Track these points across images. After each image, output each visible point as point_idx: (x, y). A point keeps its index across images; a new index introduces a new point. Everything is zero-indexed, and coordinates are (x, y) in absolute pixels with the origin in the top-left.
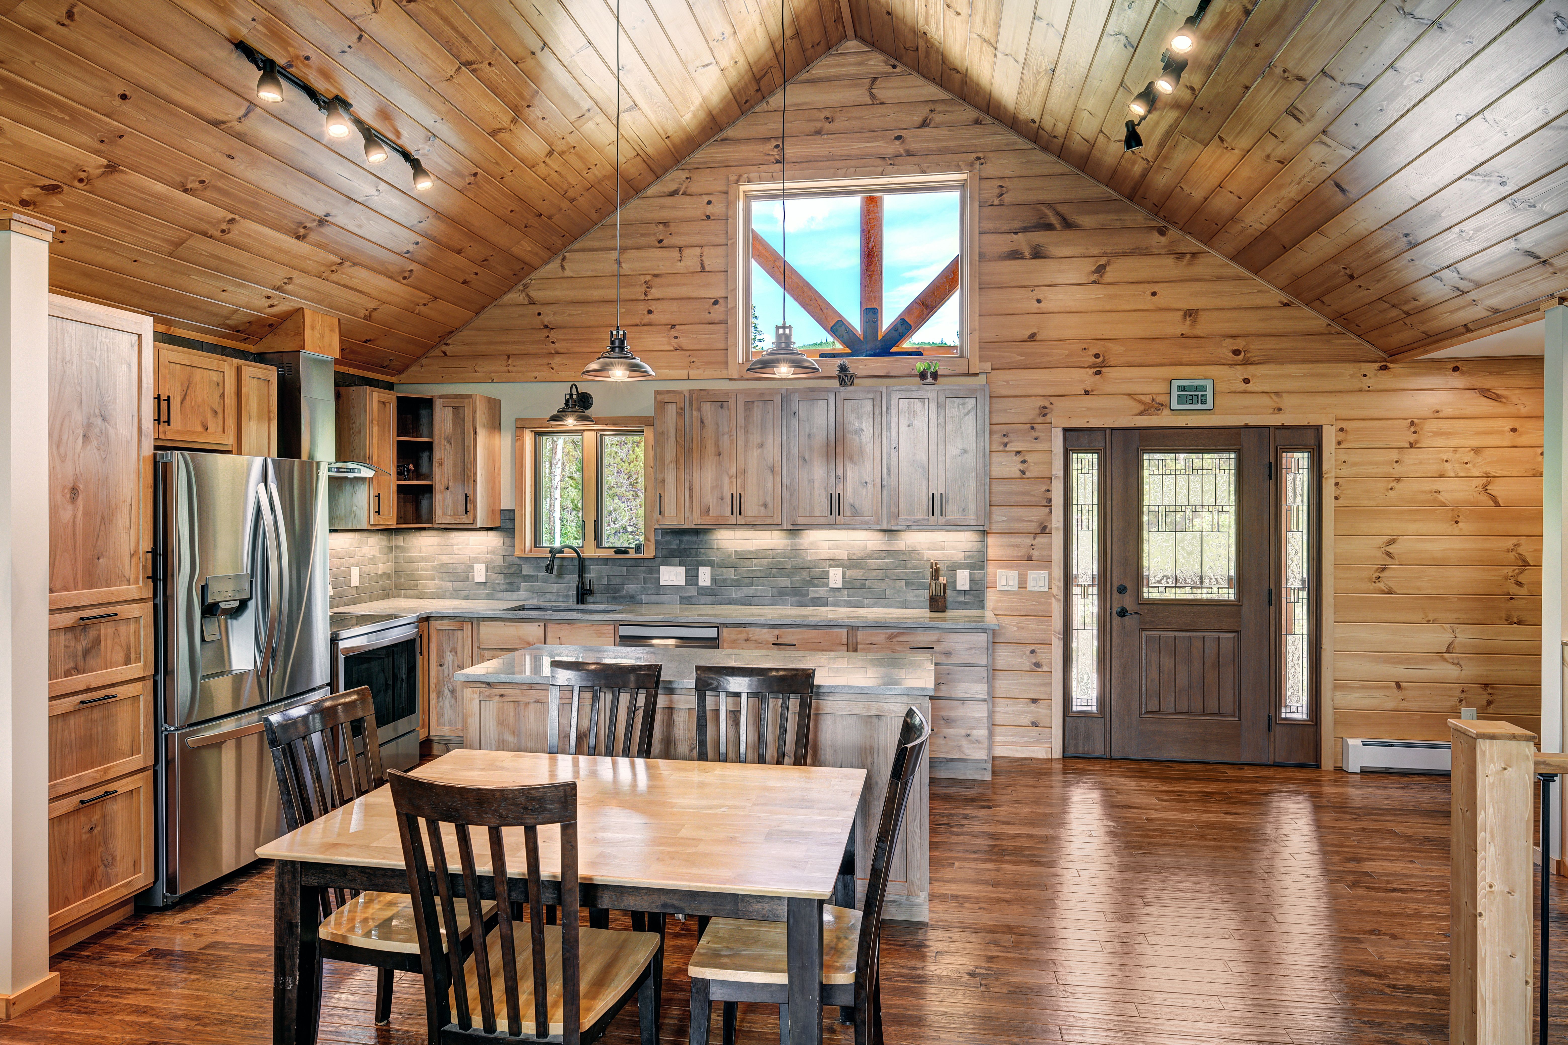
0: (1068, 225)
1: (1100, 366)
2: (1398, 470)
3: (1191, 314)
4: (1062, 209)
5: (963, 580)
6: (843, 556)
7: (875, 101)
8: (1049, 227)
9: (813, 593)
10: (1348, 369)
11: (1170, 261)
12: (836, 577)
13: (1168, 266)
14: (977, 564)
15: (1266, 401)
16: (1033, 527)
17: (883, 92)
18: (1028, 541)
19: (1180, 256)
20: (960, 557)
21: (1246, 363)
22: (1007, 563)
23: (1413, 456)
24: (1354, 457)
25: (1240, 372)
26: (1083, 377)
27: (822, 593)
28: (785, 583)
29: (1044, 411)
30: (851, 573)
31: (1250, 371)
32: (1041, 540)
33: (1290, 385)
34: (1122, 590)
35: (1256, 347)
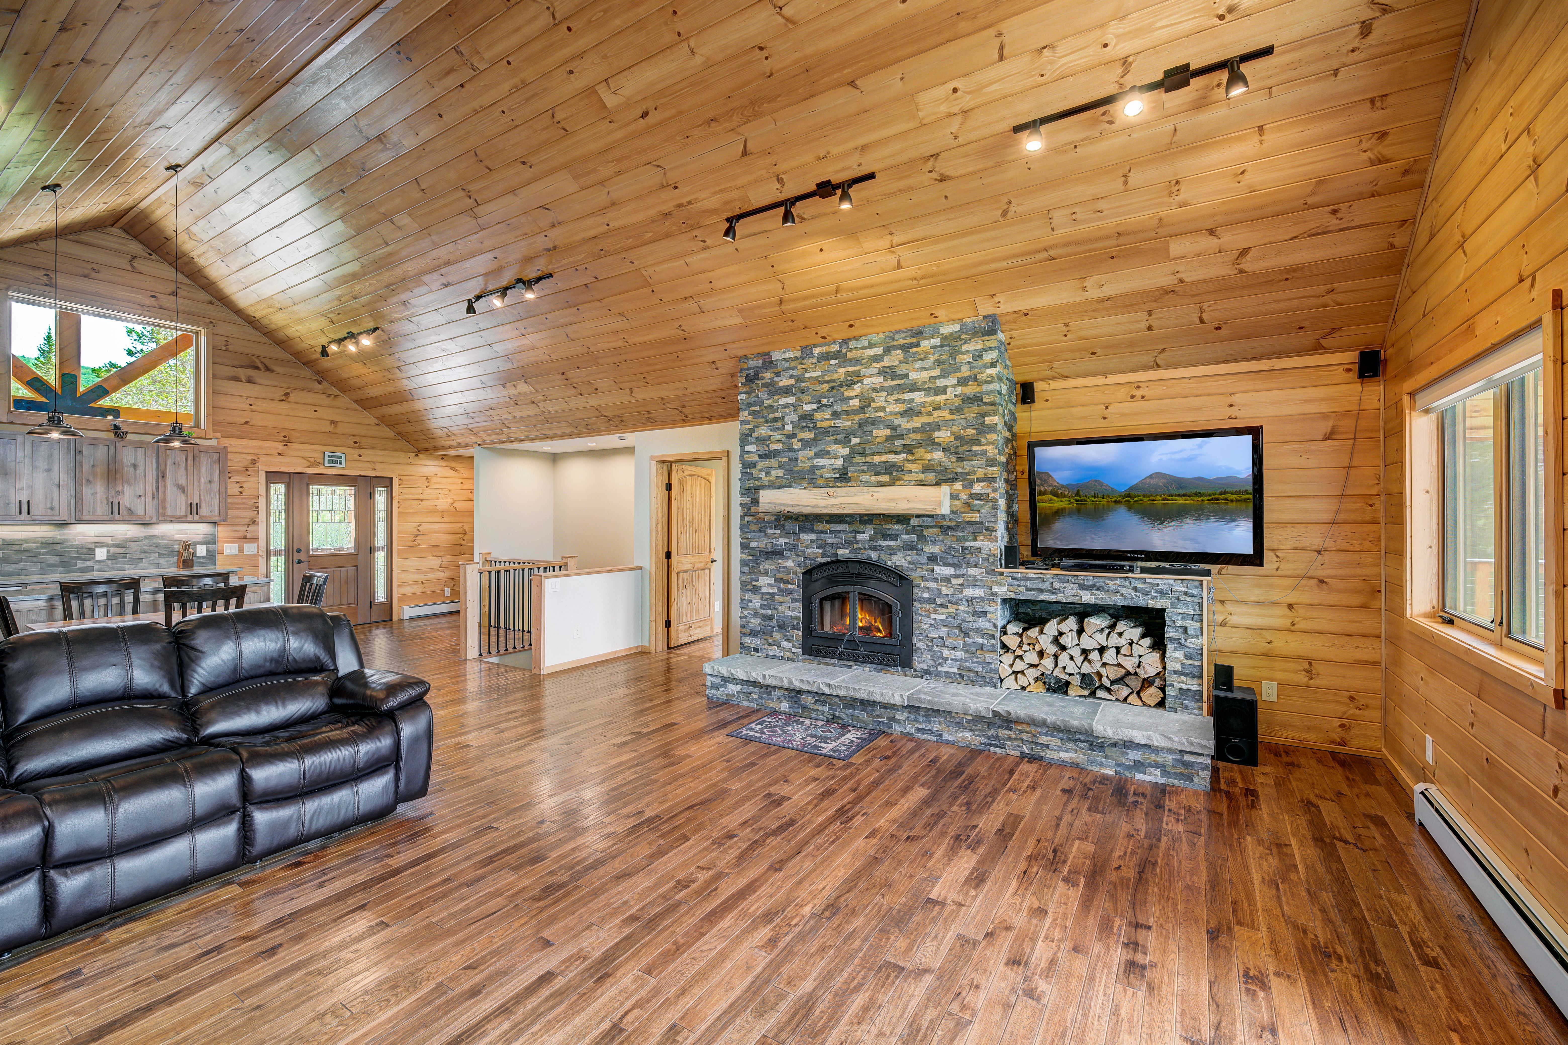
0: (268, 369)
1: (286, 442)
2: (422, 497)
3: (334, 422)
4: (266, 361)
5: (201, 550)
6: (109, 540)
7: (134, 270)
8: (257, 368)
9: (80, 564)
10: (403, 455)
11: (324, 397)
12: (101, 554)
13: (323, 399)
14: (210, 542)
15: (368, 465)
16: (247, 521)
17: (138, 264)
18: (245, 528)
19: (329, 395)
20: (200, 538)
21: (359, 448)
22: (231, 541)
23: (427, 491)
24: (405, 491)
25: (358, 452)
26: (280, 446)
27: (89, 563)
28: (54, 559)
29: (254, 462)
30: (113, 550)
31: (361, 452)
32: (252, 528)
33: (379, 459)
34: (299, 551)
35: (364, 442)
